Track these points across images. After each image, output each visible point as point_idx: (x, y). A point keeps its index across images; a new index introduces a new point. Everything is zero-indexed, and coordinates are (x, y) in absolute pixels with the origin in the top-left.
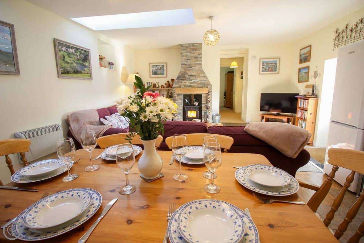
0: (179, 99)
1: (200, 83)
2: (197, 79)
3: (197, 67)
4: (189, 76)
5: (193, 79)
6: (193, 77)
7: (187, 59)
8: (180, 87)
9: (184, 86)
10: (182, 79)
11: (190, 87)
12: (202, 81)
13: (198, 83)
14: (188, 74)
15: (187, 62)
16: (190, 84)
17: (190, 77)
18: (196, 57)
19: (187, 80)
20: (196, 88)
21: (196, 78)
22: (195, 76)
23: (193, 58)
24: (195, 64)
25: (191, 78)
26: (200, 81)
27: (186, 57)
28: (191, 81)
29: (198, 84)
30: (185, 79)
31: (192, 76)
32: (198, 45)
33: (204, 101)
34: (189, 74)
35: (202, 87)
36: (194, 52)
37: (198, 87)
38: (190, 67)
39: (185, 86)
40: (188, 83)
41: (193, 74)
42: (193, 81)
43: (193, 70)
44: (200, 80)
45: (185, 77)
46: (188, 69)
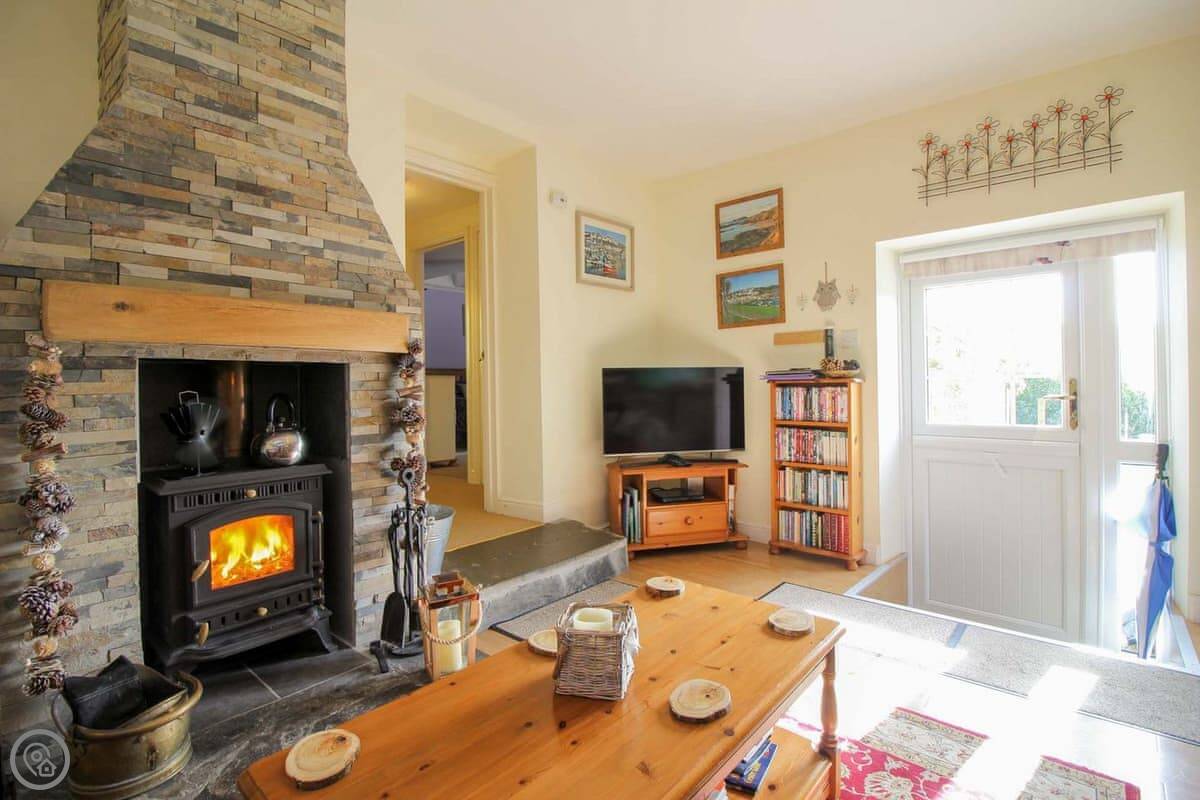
1: (336, 272)
2: (304, 231)
3: (305, 130)
4: (219, 181)
5: (266, 223)
6: (267, 205)
9: (162, 273)
10: (137, 200)
11: (235, 291)
12: (345, 257)
13: (318, 262)
14: (208, 165)
18: (297, 47)
19: (204, 222)
20: (292, 301)
21: (292, 218)
22: (286, 197)
23: (268, 41)
24: (281, 95)
25: (242, 208)
26: (329, 254)
28: (247, 232)
29: (314, 269)
30: (185, 209)
31: (251, 188)
33: (367, 421)
34: (227, 168)
35: (351, 305)
37: (310, 300)
38: (240, 105)
39: (181, 273)
40: (205, 252)
41: (261, 172)
42: (261, 237)
43: (268, 141)
44: (328, 244)
45: (186, 185)
46: (211, 115)
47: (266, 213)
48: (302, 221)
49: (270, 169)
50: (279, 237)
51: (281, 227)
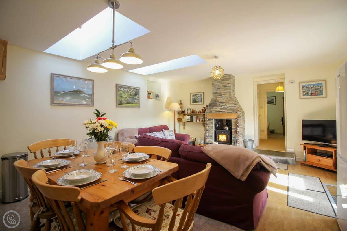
0: (211, 123)
1: (230, 109)
2: (227, 106)
3: (227, 95)
5: (223, 106)
7: (218, 89)
8: (211, 112)
10: (213, 106)
11: (221, 113)
12: (231, 107)
14: (218, 101)
15: (217, 91)
16: (220, 110)
17: (220, 103)
18: (226, 87)
19: (218, 107)
20: (226, 113)
21: (225, 104)
22: (225, 102)
23: (223, 87)
24: (224, 92)
25: (221, 105)
26: (229, 107)
27: (216, 87)
28: (221, 107)
29: (228, 109)
30: (216, 106)
31: (222, 102)
32: (227, 75)
33: (234, 126)
34: (220, 101)
35: (232, 113)
36: (223, 82)
37: (227, 113)
38: (221, 95)
39: (216, 112)
40: (218, 109)
41: (223, 101)
42: (223, 107)
43: (223, 97)
44: (229, 106)
45: (216, 104)
46: (218, 97)
47: (223, 105)
48: (226, 104)
49: (223, 100)
50: (224, 107)
51: (224, 106)
